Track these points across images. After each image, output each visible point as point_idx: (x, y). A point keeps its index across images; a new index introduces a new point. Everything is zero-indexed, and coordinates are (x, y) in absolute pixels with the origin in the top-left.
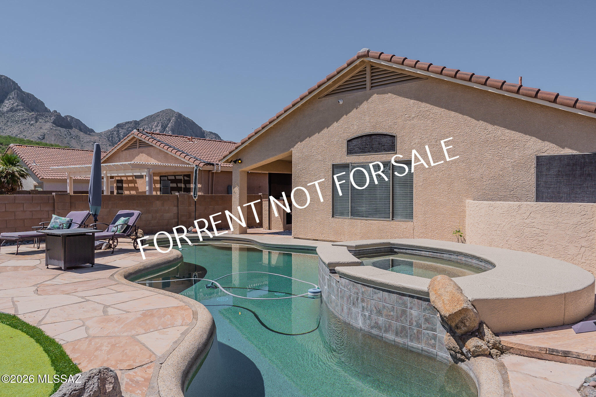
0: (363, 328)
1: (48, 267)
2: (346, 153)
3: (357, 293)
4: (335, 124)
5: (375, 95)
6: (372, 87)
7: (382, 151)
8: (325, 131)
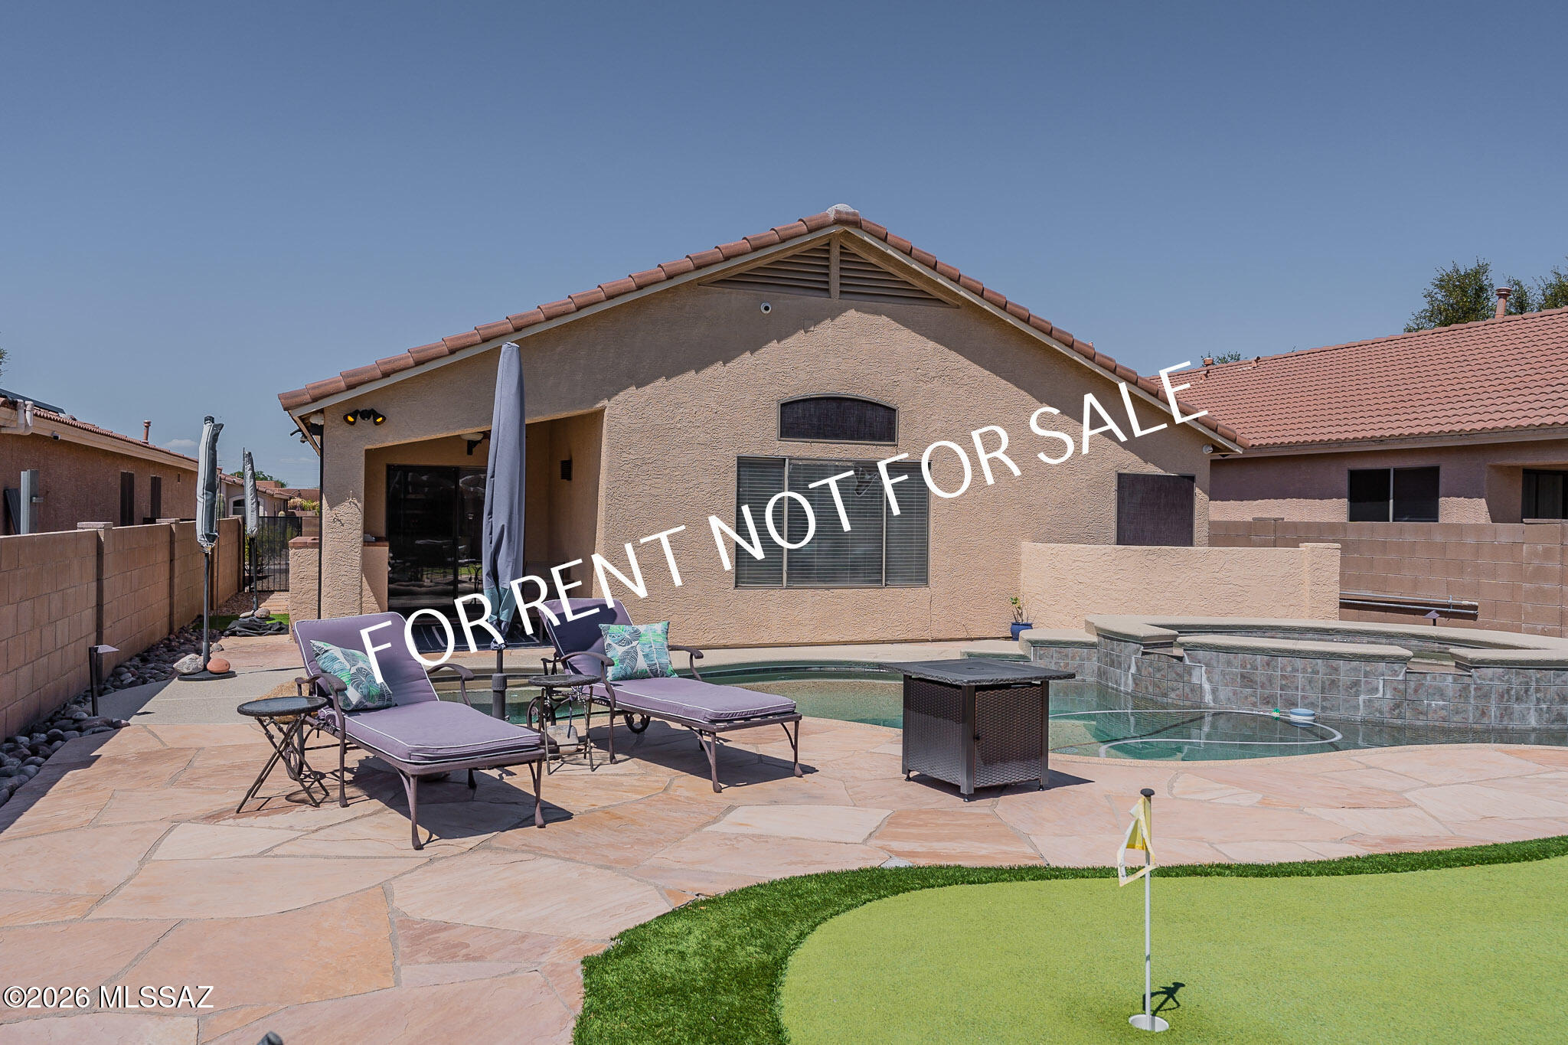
2: (776, 433)
4: (748, 358)
5: (852, 313)
6: (842, 293)
7: (865, 439)
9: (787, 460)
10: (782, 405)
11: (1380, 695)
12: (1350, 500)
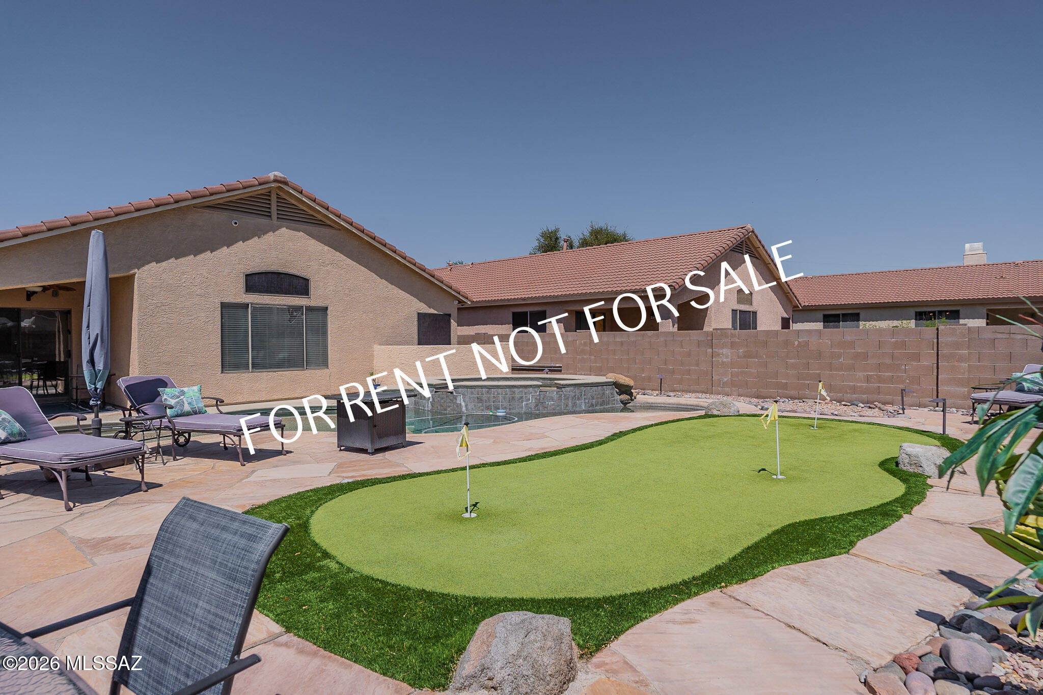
2: (243, 290)
4: (225, 250)
5: (284, 229)
6: (278, 218)
7: (293, 294)
8: (207, 255)
9: (250, 305)
10: (246, 275)
11: (530, 401)
12: (513, 325)
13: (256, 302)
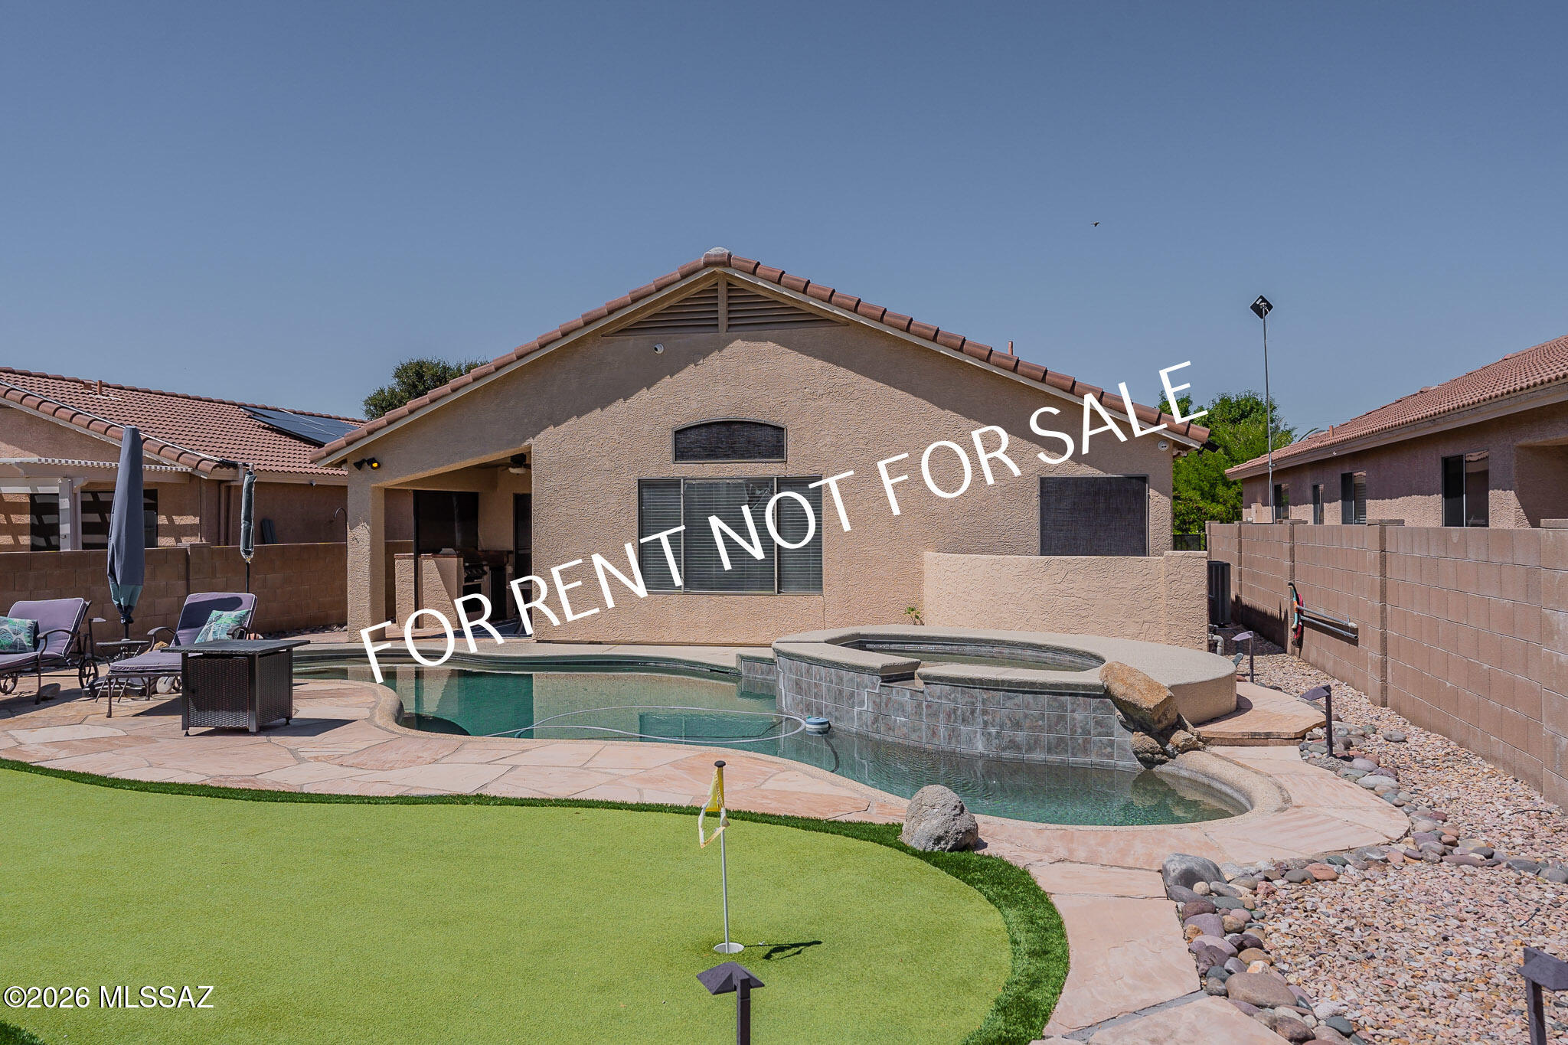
0: (986, 753)
1: (187, 732)
2: (672, 457)
3: (973, 704)
4: (644, 394)
5: (738, 344)
6: (730, 326)
7: (755, 457)
8: (619, 406)
9: (682, 480)
13: (691, 475)
